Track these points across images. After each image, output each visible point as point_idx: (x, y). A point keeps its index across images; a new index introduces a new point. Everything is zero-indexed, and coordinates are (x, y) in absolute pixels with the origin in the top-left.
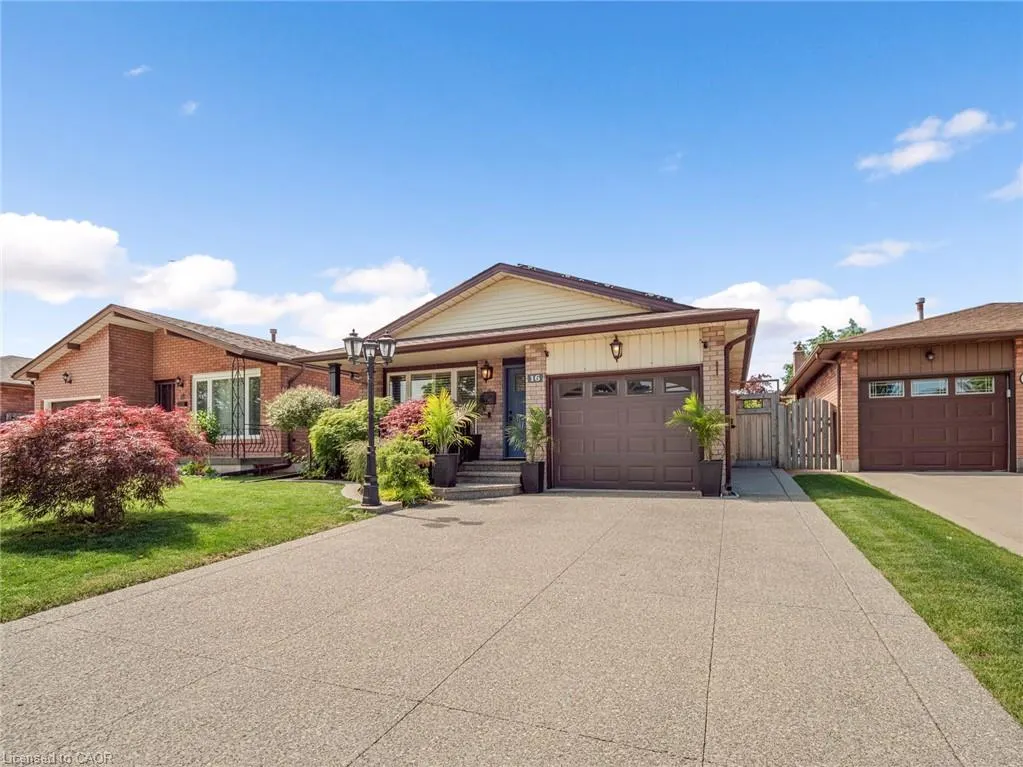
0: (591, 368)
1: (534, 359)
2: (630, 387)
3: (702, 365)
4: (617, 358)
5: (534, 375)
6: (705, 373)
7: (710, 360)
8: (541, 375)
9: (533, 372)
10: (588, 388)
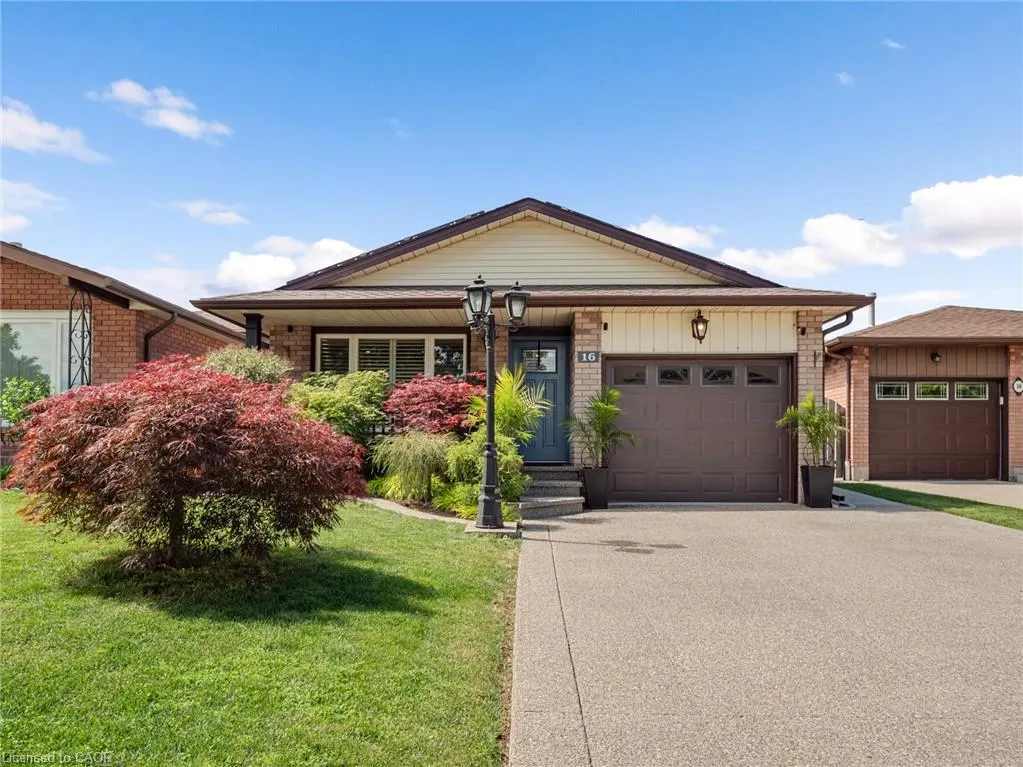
0: (661, 348)
1: (587, 332)
2: (706, 375)
3: (797, 354)
4: (701, 338)
5: (588, 353)
6: (800, 365)
7: (807, 350)
8: (597, 354)
9: (586, 349)
10: (652, 373)
